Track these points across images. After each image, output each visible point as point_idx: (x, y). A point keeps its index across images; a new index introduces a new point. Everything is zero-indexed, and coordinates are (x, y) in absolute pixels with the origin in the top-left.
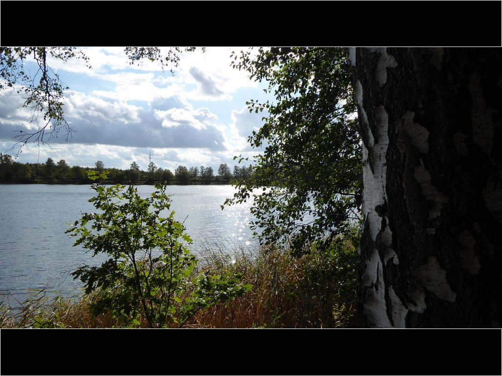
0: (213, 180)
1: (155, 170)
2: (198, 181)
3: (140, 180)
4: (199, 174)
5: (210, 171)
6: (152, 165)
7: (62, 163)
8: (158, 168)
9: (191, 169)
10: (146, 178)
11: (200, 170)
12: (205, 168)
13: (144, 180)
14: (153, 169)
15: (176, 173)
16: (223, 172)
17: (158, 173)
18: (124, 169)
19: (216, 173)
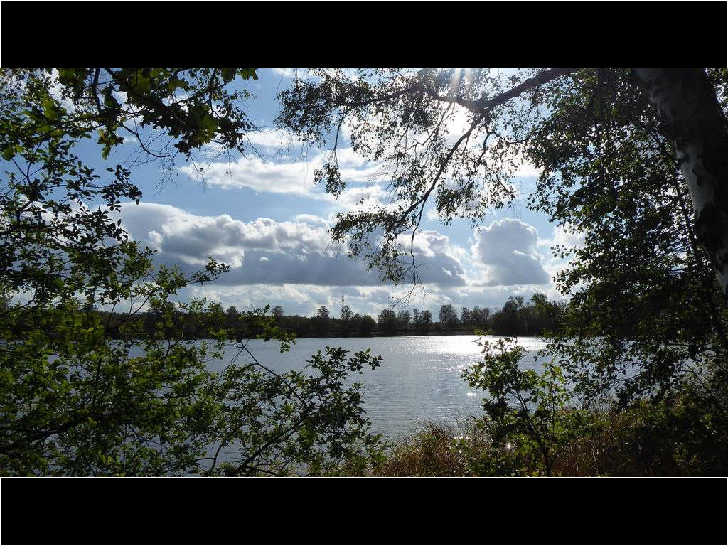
0: (430, 328)
1: (351, 316)
2: (410, 330)
3: (331, 331)
4: (412, 321)
5: (427, 315)
6: (346, 311)
7: (232, 310)
8: (355, 314)
9: (401, 314)
10: (338, 328)
11: (412, 315)
12: (420, 312)
13: (337, 331)
14: (348, 316)
15: (379, 319)
16: (446, 317)
17: (354, 321)
18: (309, 316)
19: (435, 319)
